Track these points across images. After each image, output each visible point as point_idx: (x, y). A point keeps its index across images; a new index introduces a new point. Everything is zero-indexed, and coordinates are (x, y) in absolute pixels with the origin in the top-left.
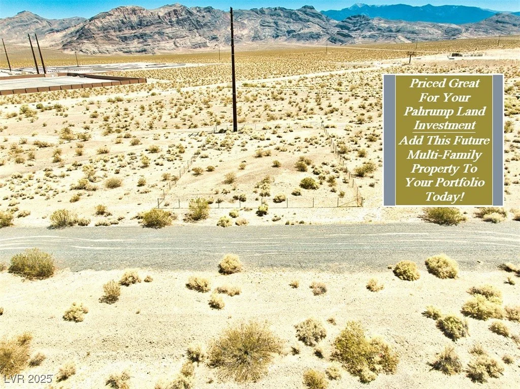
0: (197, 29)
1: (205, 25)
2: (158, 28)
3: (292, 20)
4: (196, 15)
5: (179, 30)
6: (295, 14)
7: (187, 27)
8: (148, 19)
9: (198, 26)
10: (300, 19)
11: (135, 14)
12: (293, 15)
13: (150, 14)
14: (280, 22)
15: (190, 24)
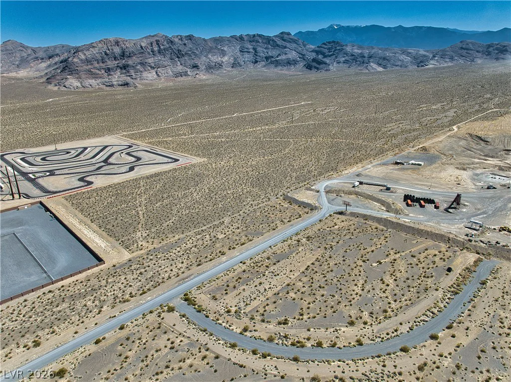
0: (178, 57)
1: (186, 54)
2: (140, 59)
3: (270, 46)
4: (178, 43)
5: (161, 60)
6: (273, 40)
7: (168, 56)
8: (131, 50)
9: (179, 55)
10: (278, 45)
11: (118, 46)
12: (271, 42)
13: (133, 45)
14: (259, 49)
15: (171, 54)
